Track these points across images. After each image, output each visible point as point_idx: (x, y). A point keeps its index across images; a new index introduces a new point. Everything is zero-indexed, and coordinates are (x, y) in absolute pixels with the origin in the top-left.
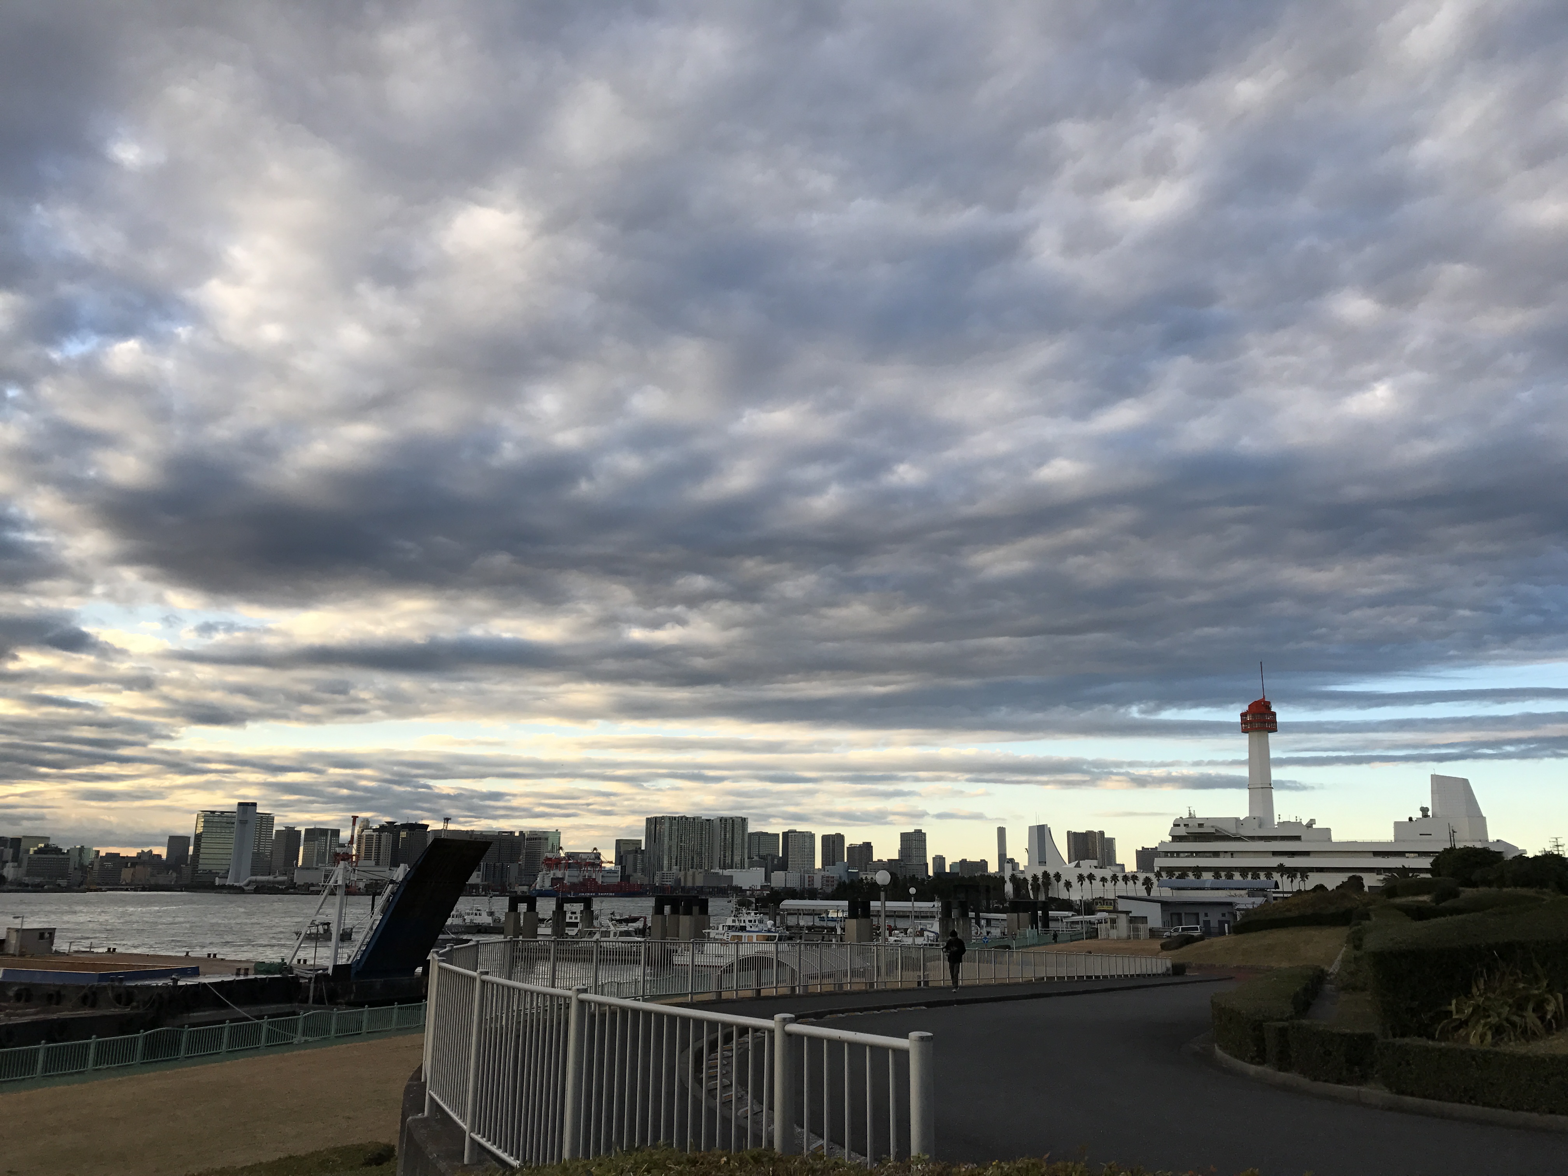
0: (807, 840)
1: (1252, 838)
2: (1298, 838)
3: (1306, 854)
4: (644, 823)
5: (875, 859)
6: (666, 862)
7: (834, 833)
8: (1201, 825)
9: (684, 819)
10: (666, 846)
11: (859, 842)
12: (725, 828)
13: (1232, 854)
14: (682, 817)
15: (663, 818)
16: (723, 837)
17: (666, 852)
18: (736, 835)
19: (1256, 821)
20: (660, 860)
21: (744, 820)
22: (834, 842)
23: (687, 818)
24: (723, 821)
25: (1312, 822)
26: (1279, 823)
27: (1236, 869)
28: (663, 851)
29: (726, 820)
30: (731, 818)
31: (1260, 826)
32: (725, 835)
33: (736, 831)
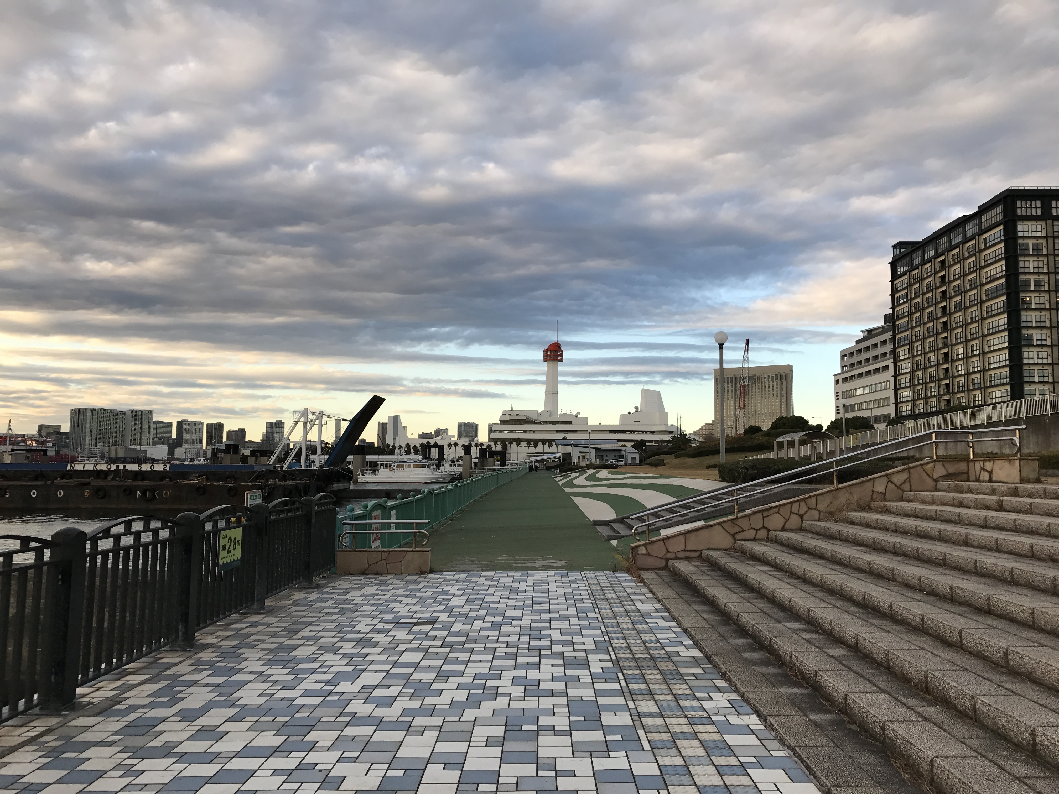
0: (198, 427)
1: (546, 423)
2: (570, 423)
3: (574, 431)
4: (69, 414)
5: (246, 440)
6: (87, 441)
7: (216, 422)
8: (517, 415)
9: (102, 411)
10: (88, 430)
11: (236, 428)
12: (136, 417)
13: (534, 431)
14: (101, 409)
15: (85, 410)
16: (133, 423)
17: (88, 433)
18: (144, 423)
19: (548, 413)
20: (83, 439)
21: (150, 412)
22: (215, 429)
23: (105, 410)
24: (134, 413)
25: (578, 414)
26: (560, 414)
27: (540, 440)
28: (85, 433)
29: (136, 411)
30: (140, 410)
31: (550, 416)
32: (135, 422)
33: (144, 419)
